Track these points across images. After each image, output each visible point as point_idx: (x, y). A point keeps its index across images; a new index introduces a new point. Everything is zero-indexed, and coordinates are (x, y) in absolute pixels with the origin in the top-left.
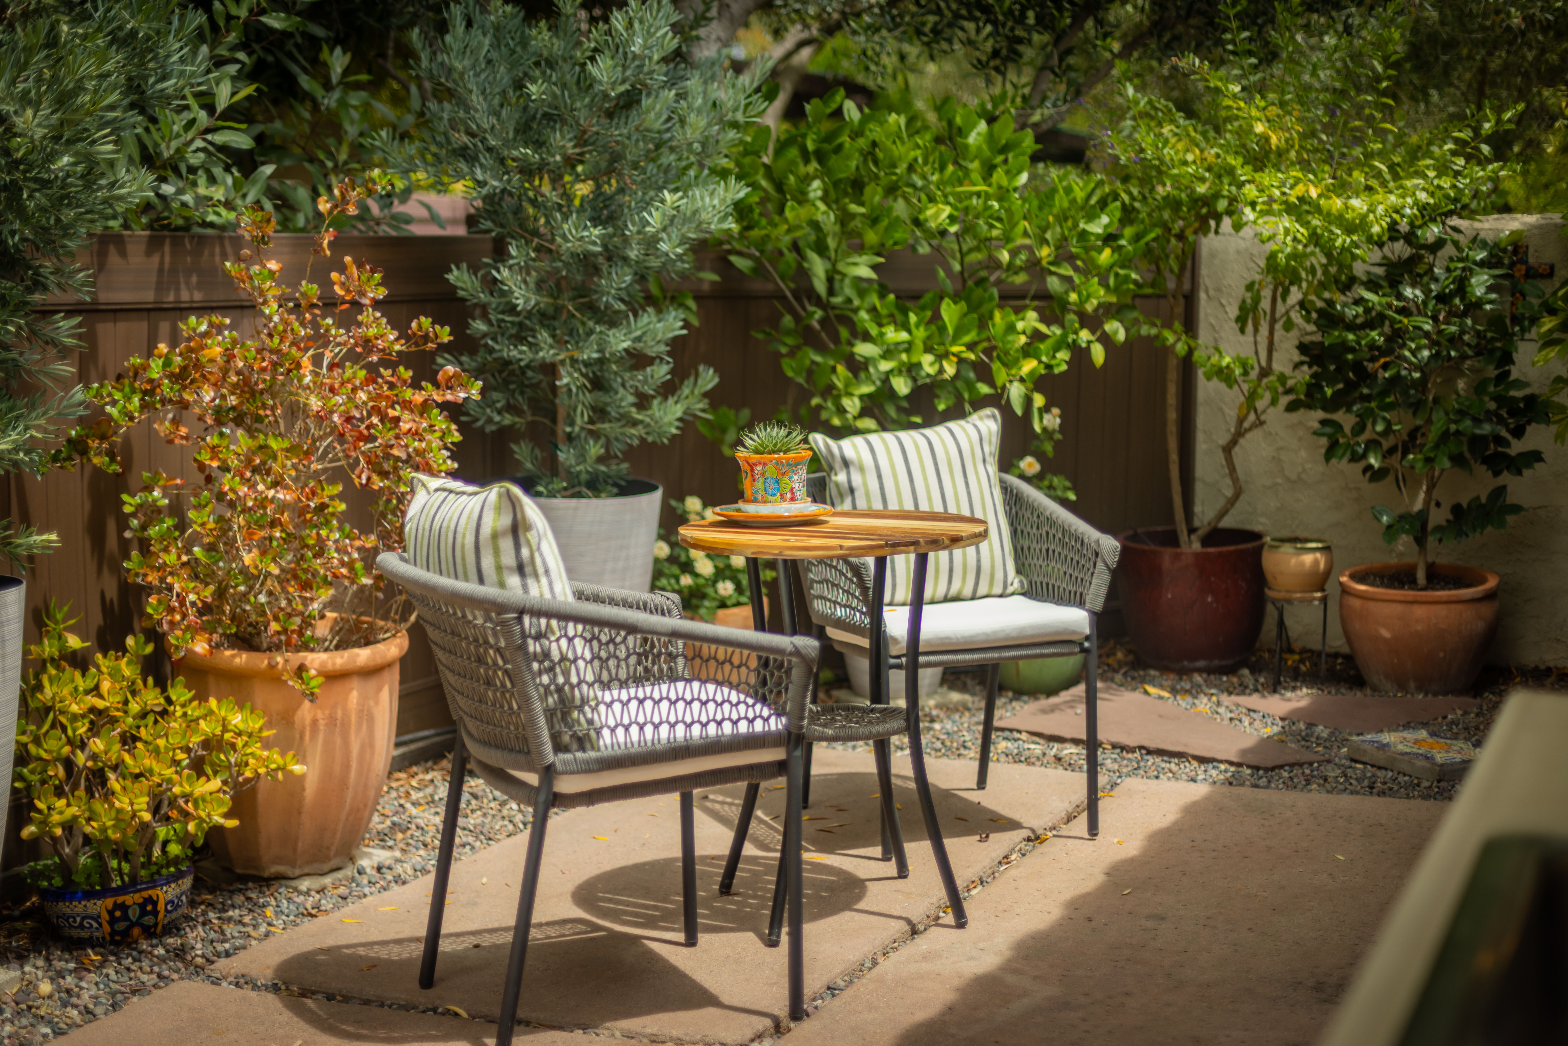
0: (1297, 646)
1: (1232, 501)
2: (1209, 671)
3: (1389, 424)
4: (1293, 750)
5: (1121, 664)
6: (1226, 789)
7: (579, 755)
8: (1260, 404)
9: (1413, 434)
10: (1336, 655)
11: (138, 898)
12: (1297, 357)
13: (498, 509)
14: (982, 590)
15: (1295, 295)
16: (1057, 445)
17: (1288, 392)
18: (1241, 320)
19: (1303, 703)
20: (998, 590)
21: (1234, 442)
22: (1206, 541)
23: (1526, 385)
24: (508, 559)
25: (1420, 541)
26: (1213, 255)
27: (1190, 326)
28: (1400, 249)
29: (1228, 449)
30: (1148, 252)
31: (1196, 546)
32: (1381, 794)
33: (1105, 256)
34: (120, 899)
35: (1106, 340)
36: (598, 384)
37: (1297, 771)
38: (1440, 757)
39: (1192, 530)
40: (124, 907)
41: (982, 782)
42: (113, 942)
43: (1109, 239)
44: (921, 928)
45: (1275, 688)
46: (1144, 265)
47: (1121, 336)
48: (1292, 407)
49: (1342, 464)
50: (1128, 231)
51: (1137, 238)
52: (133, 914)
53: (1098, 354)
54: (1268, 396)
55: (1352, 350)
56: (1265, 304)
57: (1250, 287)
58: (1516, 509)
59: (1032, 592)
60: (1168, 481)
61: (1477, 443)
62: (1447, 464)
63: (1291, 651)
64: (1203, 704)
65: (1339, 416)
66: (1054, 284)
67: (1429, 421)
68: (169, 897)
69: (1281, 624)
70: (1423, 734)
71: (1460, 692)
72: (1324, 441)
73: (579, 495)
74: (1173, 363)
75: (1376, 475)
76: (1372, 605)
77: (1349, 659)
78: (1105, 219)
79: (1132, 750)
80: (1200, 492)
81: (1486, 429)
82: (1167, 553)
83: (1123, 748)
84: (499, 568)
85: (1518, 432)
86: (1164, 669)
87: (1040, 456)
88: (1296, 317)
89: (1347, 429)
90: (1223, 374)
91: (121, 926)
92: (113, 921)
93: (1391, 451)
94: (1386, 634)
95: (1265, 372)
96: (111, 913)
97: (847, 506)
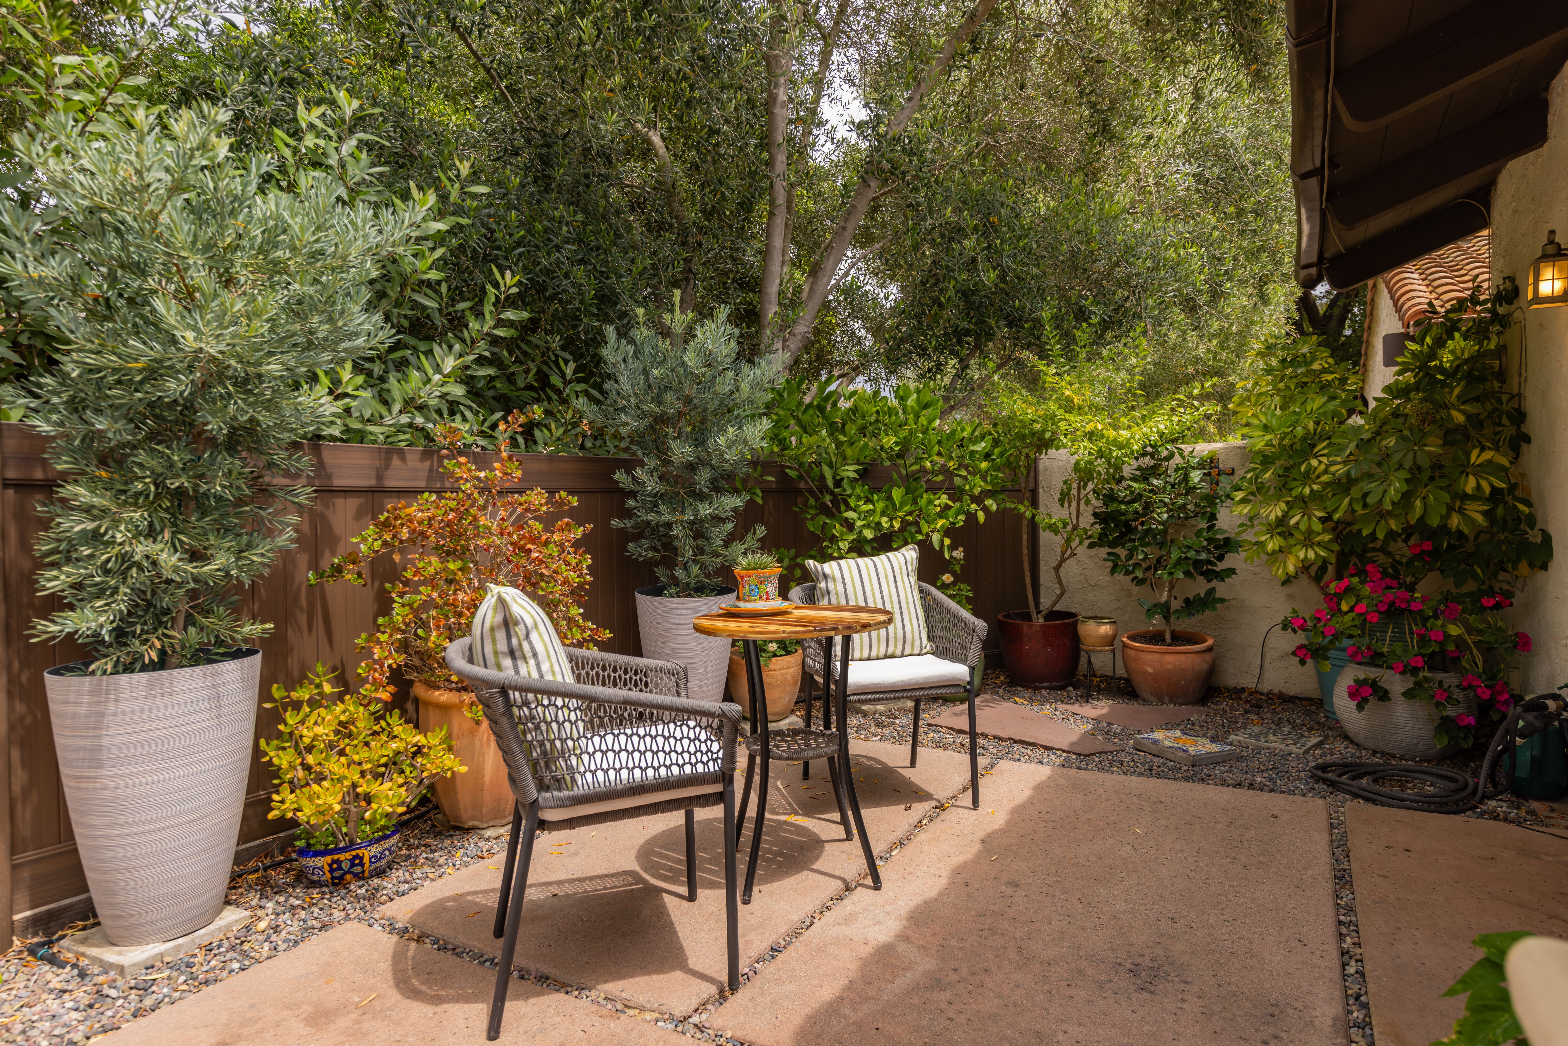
0: (1099, 673)
1: (1060, 597)
2: (1050, 688)
3: (1146, 554)
4: (1100, 743)
5: (1003, 683)
6: (1061, 770)
7: (556, 793)
8: (1074, 544)
9: (1159, 561)
10: (1120, 679)
11: (349, 855)
12: (1092, 520)
13: (495, 609)
14: (907, 652)
15: (1090, 486)
16: (962, 567)
17: (1089, 537)
18: (1062, 501)
19: (1105, 711)
20: (917, 651)
21: (1060, 565)
22: (1047, 618)
23: (1225, 532)
24: (502, 647)
25: (1167, 618)
26: (1046, 470)
27: (1035, 504)
28: (1147, 461)
29: (1057, 569)
30: (1008, 464)
31: (1041, 621)
32: (1158, 776)
33: (984, 465)
34: (336, 857)
35: (985, 509)
36: (699, 535)
37: (1103, 757)
38: (1192, 750)
39: (1039, 612)
40: (338, 862)
41: (913, 763)
42: (334, 884)
43: (987, 456)
44: (853, 884)
45: (1086, 698)
46: (1007, 471)
47: (994, 508)
48: (1091, 546)
49: (1120, 577)
50: (997, 451)
51: (1002, 455)
52: (346, 866)
53: (981, 517)
54: (1077, 540)
55: (1123, 514)
56: (1074, 492)
57: (1065, 482)
58: (1222, 600)
59: (938, 653)
60: (1025, 586)
61: (1197, 563)
62: (1181, 576)
63: (1095, 676)
64: (1047, 709)
65: (1118, 550)
66: (958, 481)
67: (1169, 553)
68: (372, 853)
69: (1089, 662)
70: (1178, 733)
71: (1194, 703)
72: (1110, 564)
73: (689, 596)
74: (1025, 523)
75: (1140, 582)
76: (1142, 655)
77: (1128, 681)
78: (983, 444)
79: (1005, 740)
80: (1043, 591)
81: (1203, 556)
82: (1025, 624)
83: (1000, 739)
84: (496, 653)
85: (1221, 558)
86: (1026, 687)
87: (954, 573)
88: (1091, 497)
89: (1123, 557)
90: (1053, 528)
91: (337, 874)
92: (332, 871)
93: (1148, 569)
94: (1150, 670)
95: (1075, 528)
96: (330, 865)
97: (825, 602)
